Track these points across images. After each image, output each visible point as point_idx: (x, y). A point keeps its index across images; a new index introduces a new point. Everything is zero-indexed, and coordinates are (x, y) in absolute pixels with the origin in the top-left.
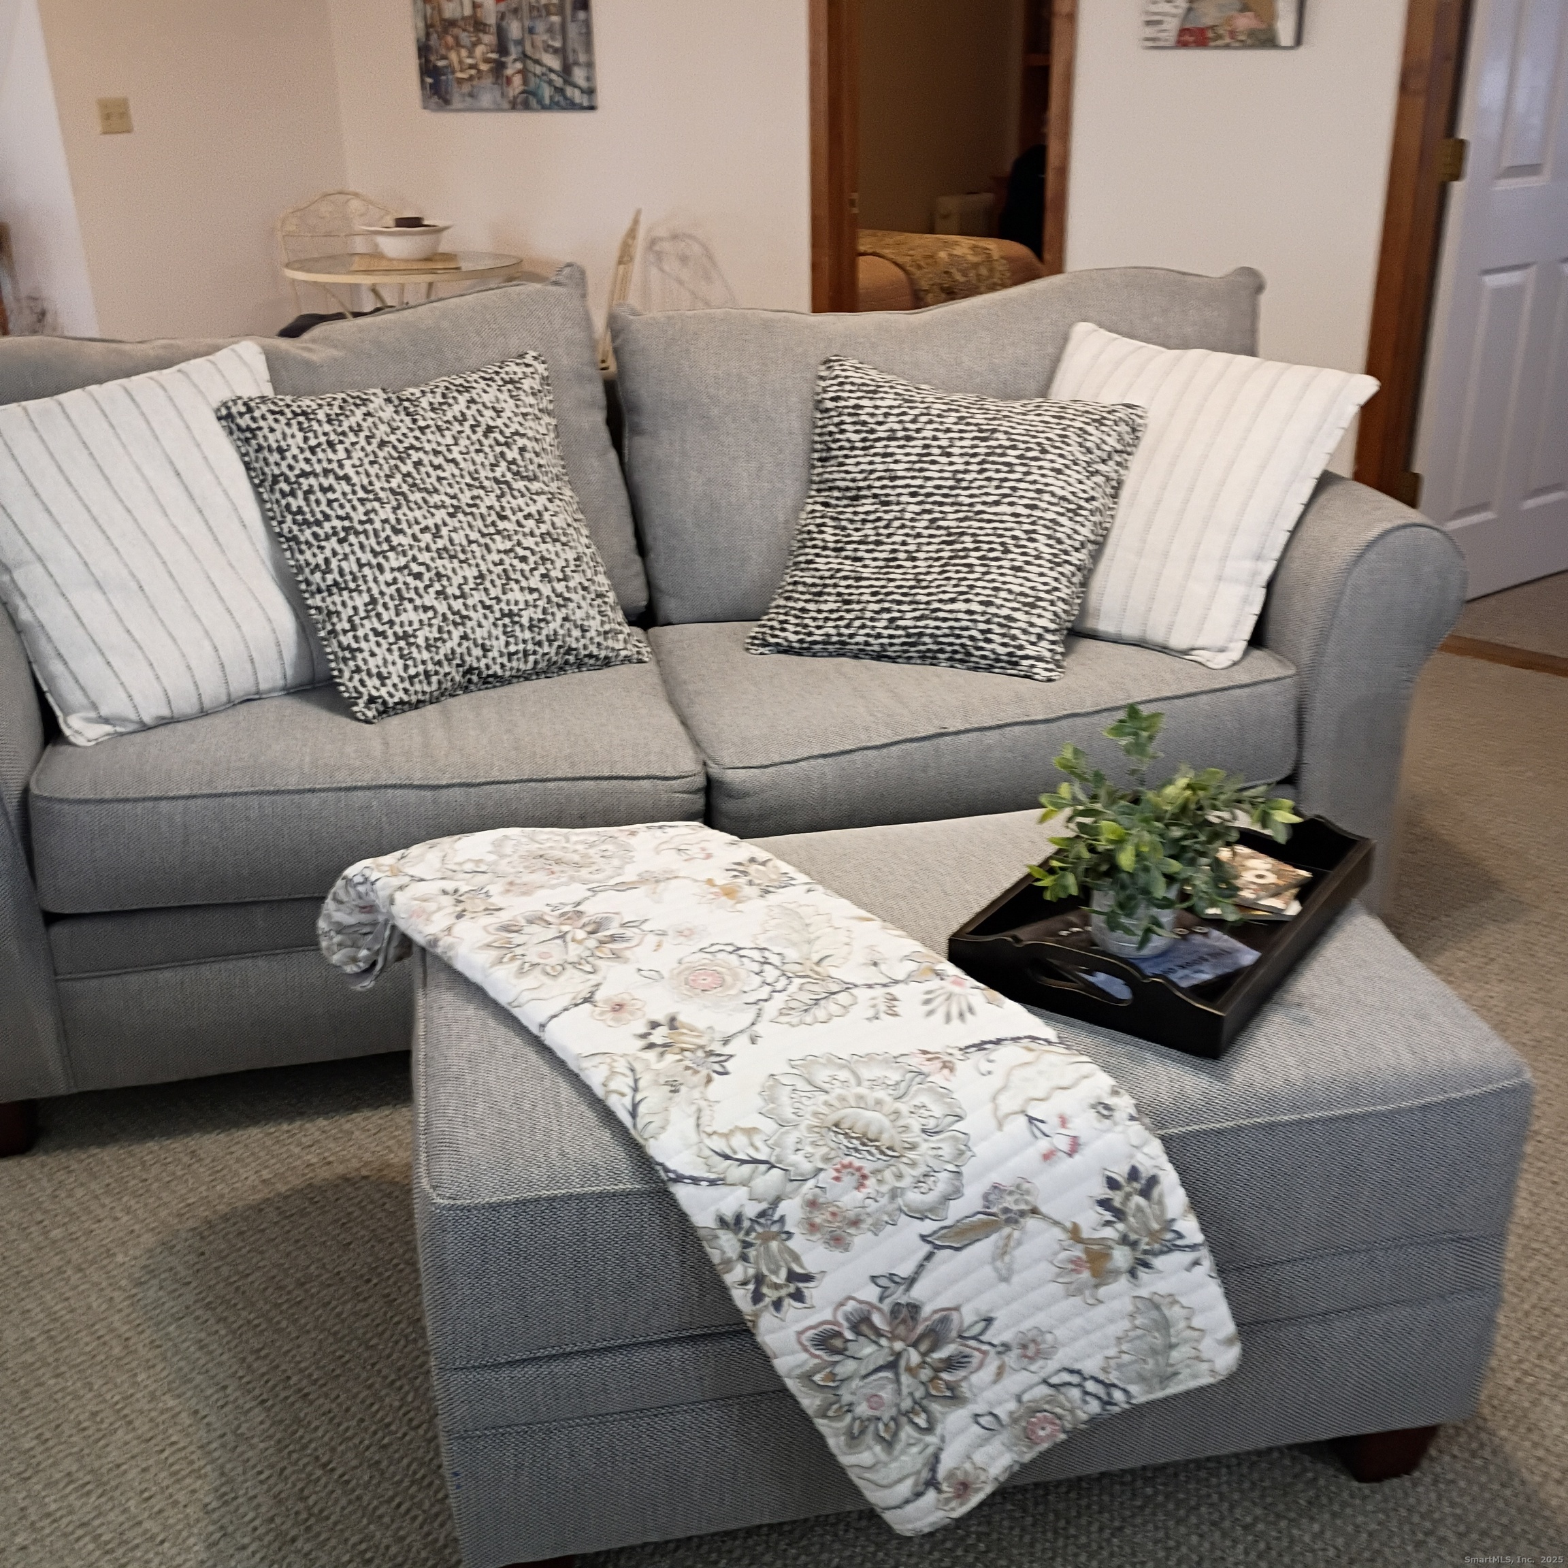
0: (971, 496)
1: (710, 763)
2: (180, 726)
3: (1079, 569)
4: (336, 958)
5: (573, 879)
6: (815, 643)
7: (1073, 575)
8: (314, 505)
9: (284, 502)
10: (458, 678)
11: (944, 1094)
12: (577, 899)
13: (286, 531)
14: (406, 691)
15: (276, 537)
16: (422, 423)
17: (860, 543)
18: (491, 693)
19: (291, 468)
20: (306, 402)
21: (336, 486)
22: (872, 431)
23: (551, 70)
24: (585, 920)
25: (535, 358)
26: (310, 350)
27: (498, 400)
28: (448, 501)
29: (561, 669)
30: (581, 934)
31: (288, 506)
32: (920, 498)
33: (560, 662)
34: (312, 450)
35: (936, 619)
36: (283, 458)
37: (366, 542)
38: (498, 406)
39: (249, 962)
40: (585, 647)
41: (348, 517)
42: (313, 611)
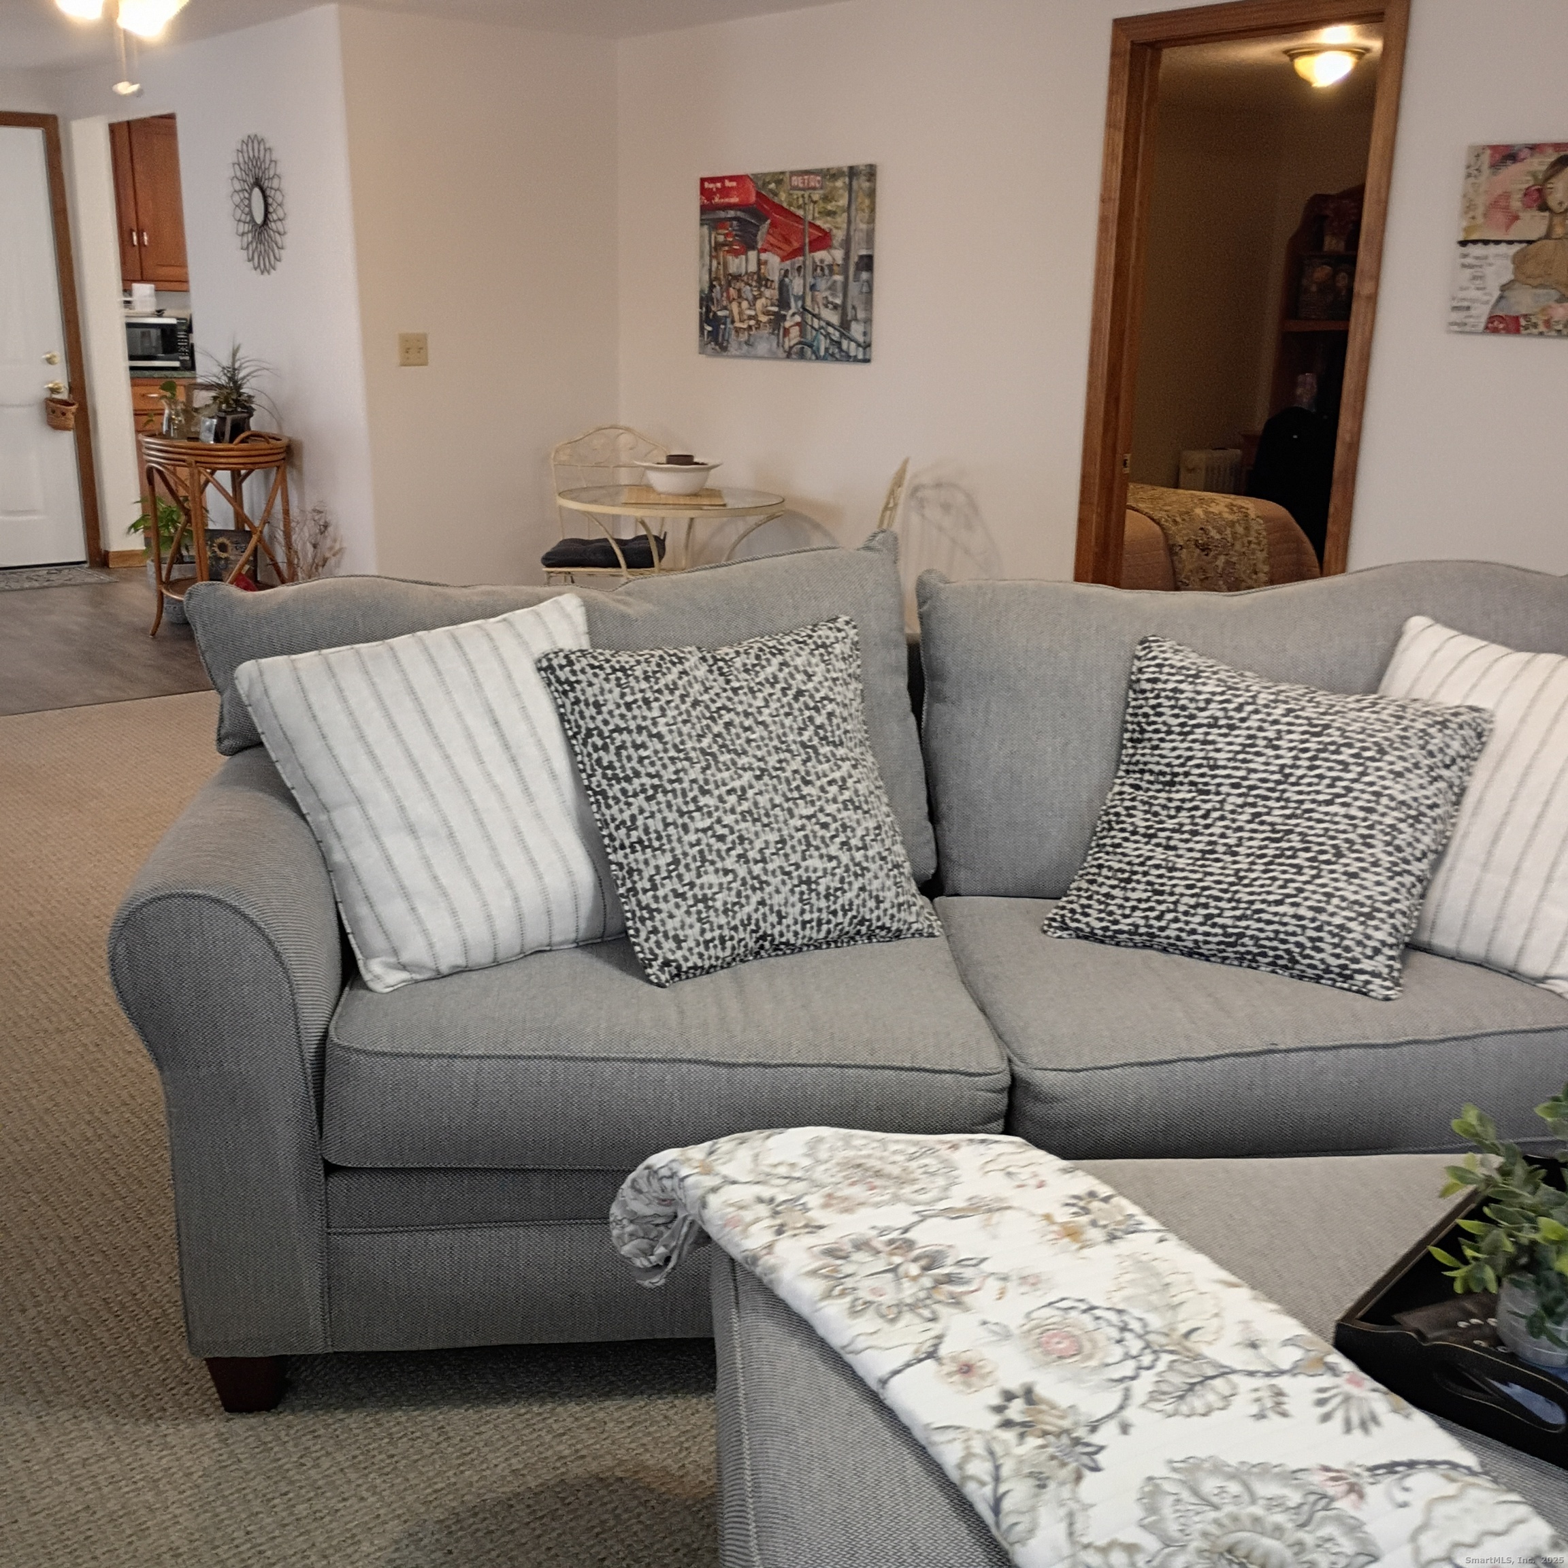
0: (1300, 793)
1: (1015, 1059)
2: (474, 975)
3: (1420, 880)
4: (626, 1250)
5: (896, 1199)
6: (1122, 932)
7: (1414, 886)
8: (625, 761)
9: (595, 756)
10: (751, 944)
11: (1353, 1528)
12: (904, 1224)
13: (594, 786)
14: (701, 955)
15: (584, 790)
16: (736, 684)
17: (1173, 831)
18: (781, 960)
19: (606, 722)
20: (624, 658)
21: (649, 744)
22: (1192, 717)
23: (828, 324)
24: (916, 1253)
25: (847, 623)
26: (625, 603)
27: (810, 664)
28: (756, 764)
29: (852, 938)
30: (914, 1269)
31: (599, 761)
32: (1243, 790)
33: (852, 932)
34: (628, 706)
35: (1259, 920)
36: (599, 713)
37: (673, 802)
38: (810, 670)
39: (521, 1231)
40: (878, 919)
41: (658, 775)
42: (613, 867)
